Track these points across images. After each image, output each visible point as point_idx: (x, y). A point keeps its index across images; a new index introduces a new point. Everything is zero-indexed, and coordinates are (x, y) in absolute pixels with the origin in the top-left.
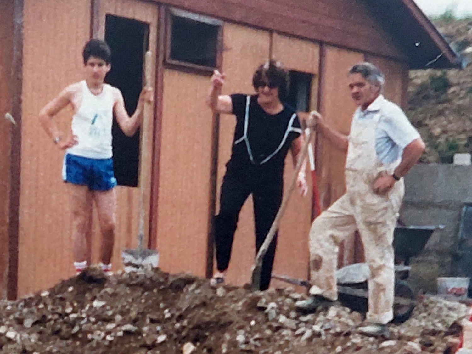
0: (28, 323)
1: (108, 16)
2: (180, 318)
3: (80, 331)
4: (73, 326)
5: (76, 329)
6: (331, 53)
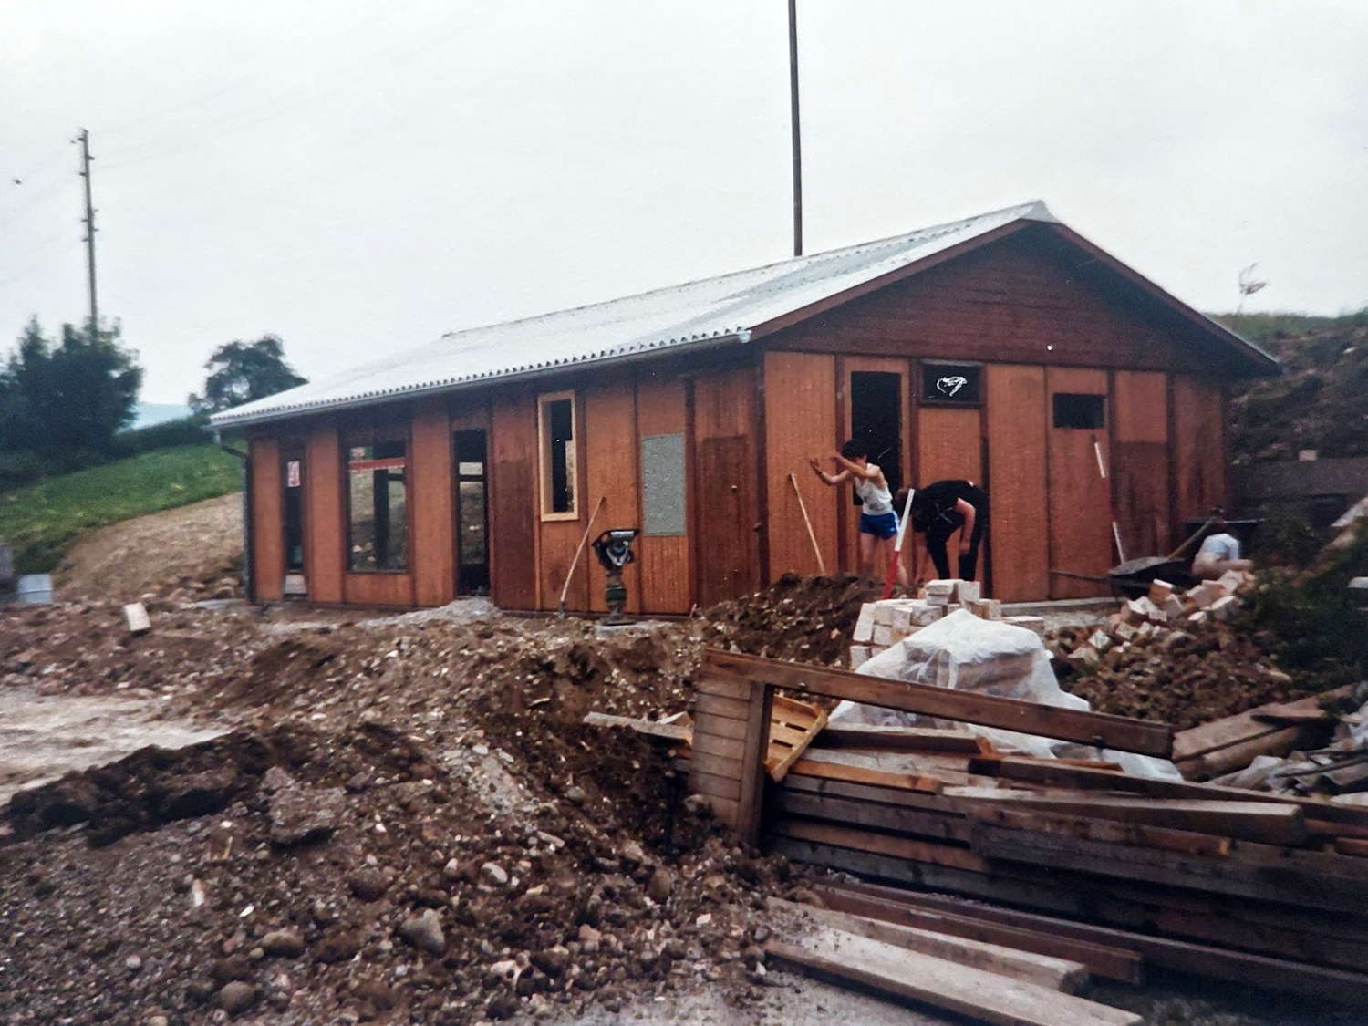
0: (736, 618)
1: (854, 375)
2: (838, 609)
3: (769, 623)
4: (763, 619)
5: (765, 622)
6: (1123, 378)
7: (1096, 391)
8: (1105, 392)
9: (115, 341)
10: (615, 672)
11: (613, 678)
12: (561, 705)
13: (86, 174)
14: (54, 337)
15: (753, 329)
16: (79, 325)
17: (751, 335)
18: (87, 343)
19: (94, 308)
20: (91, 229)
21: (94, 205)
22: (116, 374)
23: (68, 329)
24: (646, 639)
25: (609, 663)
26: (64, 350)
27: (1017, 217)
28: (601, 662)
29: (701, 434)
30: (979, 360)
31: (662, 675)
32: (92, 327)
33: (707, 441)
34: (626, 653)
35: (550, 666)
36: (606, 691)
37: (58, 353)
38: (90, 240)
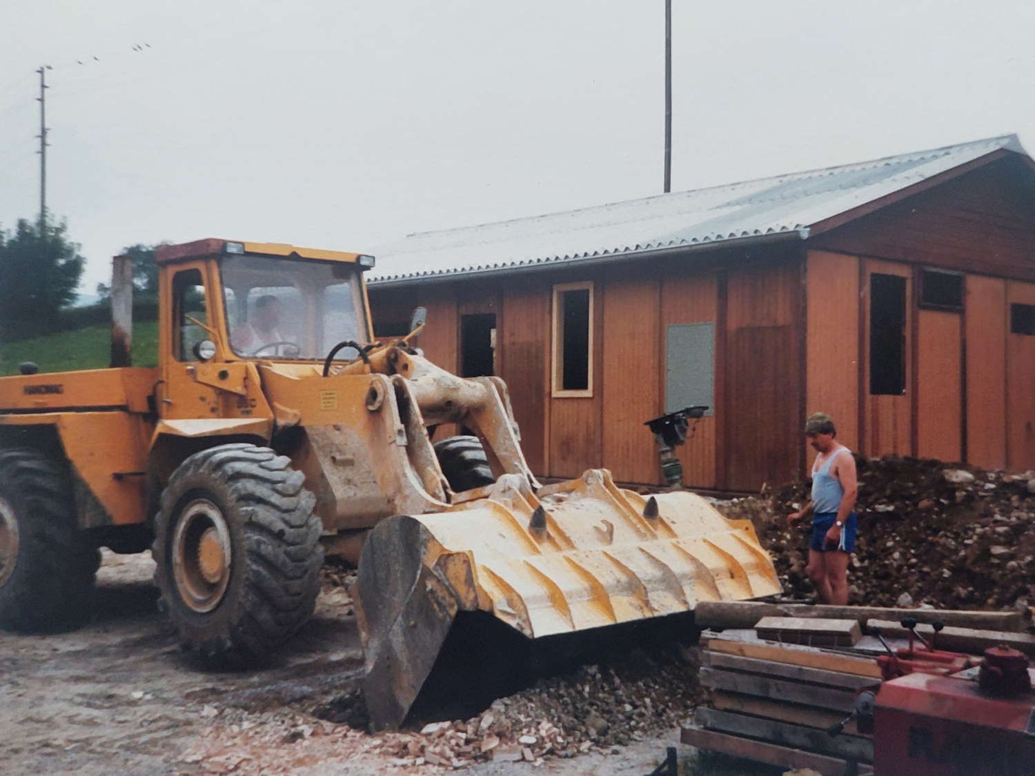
1: (873, 275)
9: (62, 235)
13: (42, 100)
14: (9, 230)
15: (810, 226)
16: (32, 219)
17: (810, 232)
18: (38, 236)
19: (43, 207)
20: (44, 144)
21: (47, 125)
22: (62, 262)
23: (22, 224)
26: (17, 240)
27: (997, 147)
29: (733, 324)
30: (962, 270)
32: (42, 224)
33: (740, 330)
37: (12, 242)
38: (43, 153)
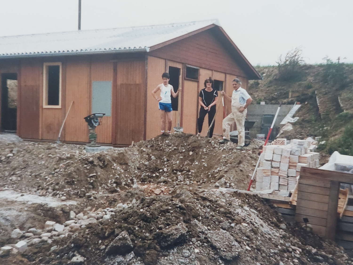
0: (149, 146)
1: (170, 67)
3: (162, 149)
4: (161, 147)
6: (228, 76)
7: (222, 80)
8: (224, 80)
10: (115, 165)
11: (114, 167)
12: (99, 176)
15: (150, 47)
17: (150, 50)
24: (122, 153)
25: (112, 161)
27: (212, 23)
28: (109, 161)
29: (119, 82)
30: (199, 67)
31: (130, 166)
33: (122, 84)
34: (117, 158)
35: (92, 162)
36: (114, 171)
